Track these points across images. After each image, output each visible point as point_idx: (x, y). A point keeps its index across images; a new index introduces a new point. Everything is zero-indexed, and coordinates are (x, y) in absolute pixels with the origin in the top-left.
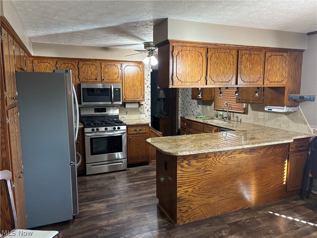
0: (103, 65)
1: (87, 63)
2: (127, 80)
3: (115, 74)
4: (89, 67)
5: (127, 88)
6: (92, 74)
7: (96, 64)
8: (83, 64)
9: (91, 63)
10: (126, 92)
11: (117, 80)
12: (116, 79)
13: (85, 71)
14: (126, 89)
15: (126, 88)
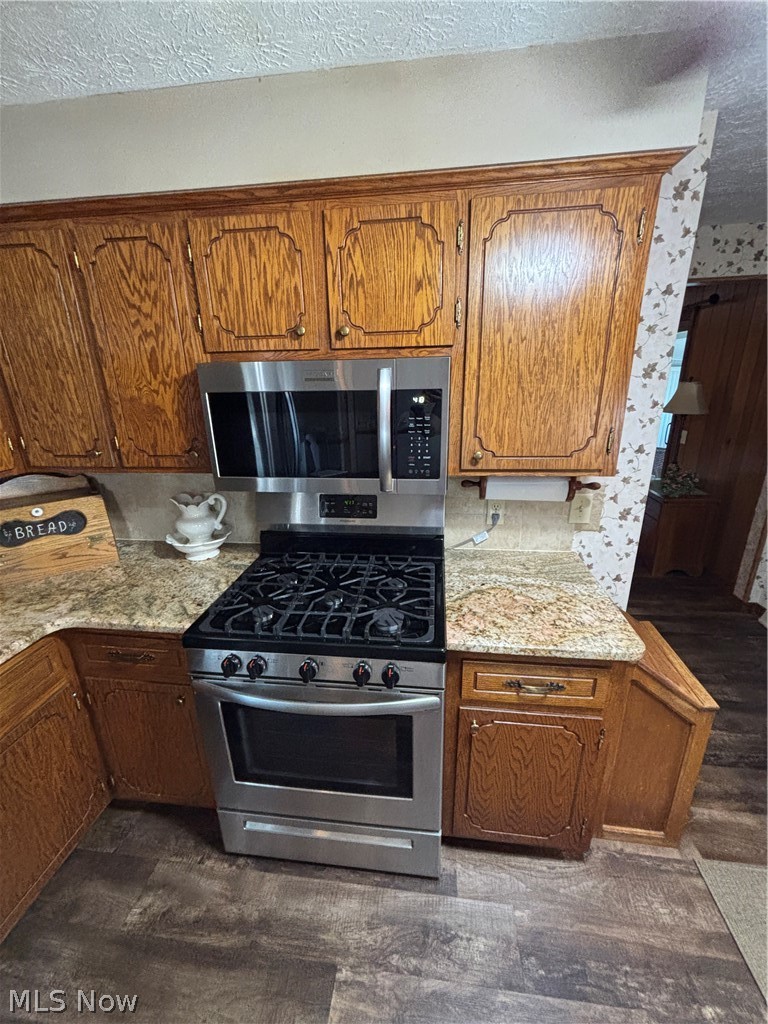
0: (336, 225)
1: (232, 221)
2: (500, 329)
3: (419, 285)
4: (252, 249)
5: (493, 383)
6: (268, 299)
7: (290, 226)
8: (214, 235)
9: (261, 220)
10: (484, 413)
11: (426, 329)
12: (423, 325)
13: (230, 280)
14: (484, 396)
15: (485, 385)
